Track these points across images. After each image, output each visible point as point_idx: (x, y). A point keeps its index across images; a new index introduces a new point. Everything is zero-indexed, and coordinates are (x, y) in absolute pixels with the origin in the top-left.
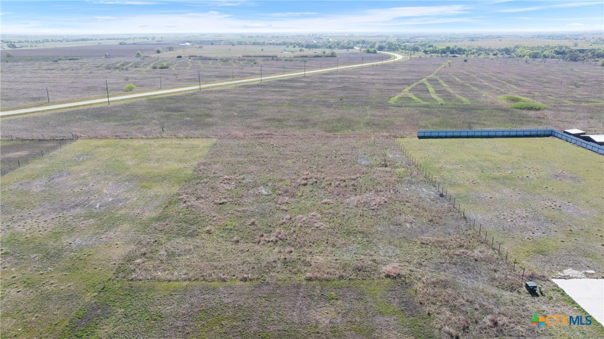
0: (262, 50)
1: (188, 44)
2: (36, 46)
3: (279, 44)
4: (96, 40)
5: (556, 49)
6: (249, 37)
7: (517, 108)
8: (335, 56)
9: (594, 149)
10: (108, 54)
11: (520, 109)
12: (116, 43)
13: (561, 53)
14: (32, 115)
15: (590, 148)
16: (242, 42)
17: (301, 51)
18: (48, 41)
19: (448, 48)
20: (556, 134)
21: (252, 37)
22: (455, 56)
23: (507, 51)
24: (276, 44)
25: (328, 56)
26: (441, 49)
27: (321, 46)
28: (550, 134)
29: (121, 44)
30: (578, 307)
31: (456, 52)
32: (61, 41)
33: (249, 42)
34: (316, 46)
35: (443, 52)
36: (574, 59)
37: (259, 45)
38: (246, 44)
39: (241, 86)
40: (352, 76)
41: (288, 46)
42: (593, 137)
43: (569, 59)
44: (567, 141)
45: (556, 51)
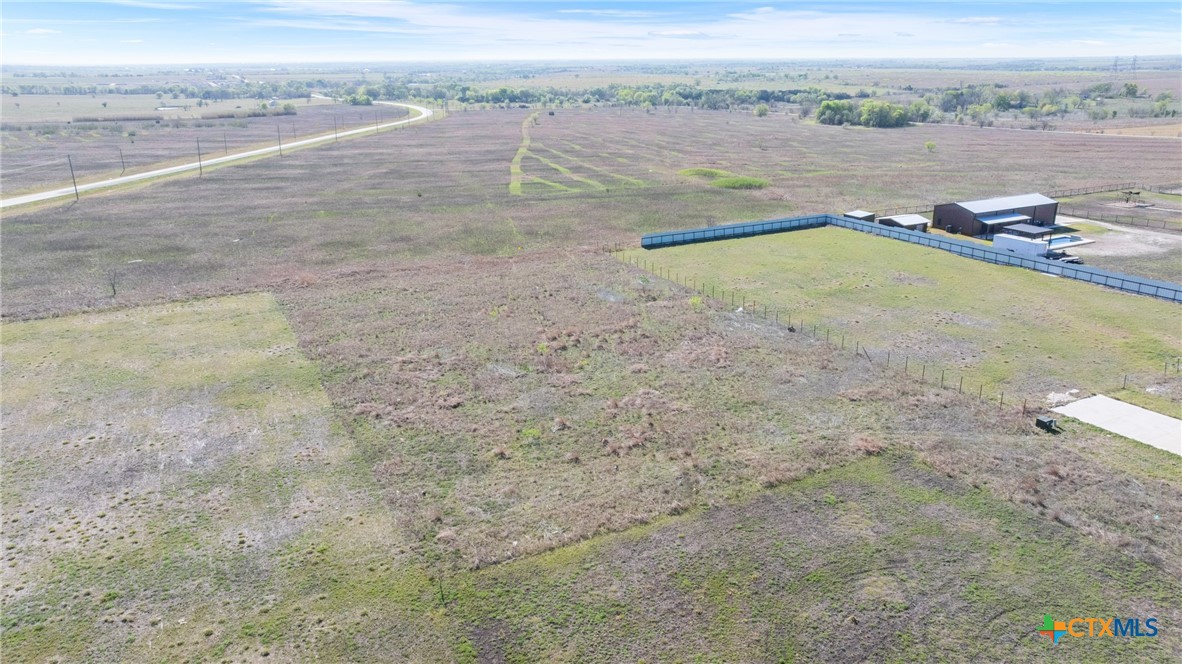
0: (105, 105)
3: (133, 92)
5: (678, 89)
6: (35, 75)
7: (729, 187)
8: (295, 114)
9: (902, 236)
11: (734, 188)
13: (690, 97)
15: (897, 235)
16: (33, 87)
17: (200, 104)
19: (504, 91)
20: (834, 221)
21: (43, 75)
22: (523, 107)
23: (601, 95)
24: (126, 92)
25: (278, 114)
26: (492, 94)
27: (238, 94)
28: (824, 222)
30: (1110, 433)
31: (519, 98)
33: (54, 88)
34: (224, 95)
35: (496, 99)
36: (714, 106)
37: (81, 93)
38: (46, 92)
39: (166, 185)
40: (385, 151)
41: (160, 96)
42: (896, 218)
43: (706, 106)
44: (855, 229)
45: (680, 94)
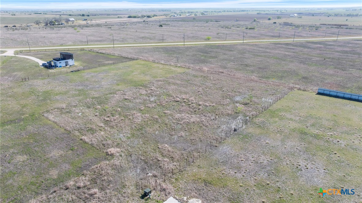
1: (296, 15)
2: (214, 14)
4: (249, 11)
10: (238, 19)
12: (256, 13)
14: (143, 47)
18: (224, 11)
29: (258, 14)
32: (231, 12)
